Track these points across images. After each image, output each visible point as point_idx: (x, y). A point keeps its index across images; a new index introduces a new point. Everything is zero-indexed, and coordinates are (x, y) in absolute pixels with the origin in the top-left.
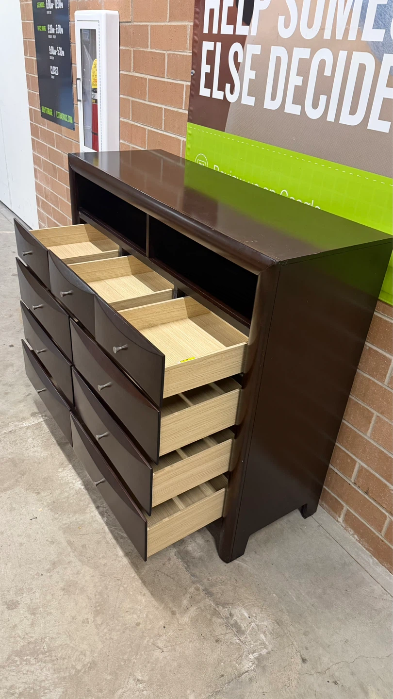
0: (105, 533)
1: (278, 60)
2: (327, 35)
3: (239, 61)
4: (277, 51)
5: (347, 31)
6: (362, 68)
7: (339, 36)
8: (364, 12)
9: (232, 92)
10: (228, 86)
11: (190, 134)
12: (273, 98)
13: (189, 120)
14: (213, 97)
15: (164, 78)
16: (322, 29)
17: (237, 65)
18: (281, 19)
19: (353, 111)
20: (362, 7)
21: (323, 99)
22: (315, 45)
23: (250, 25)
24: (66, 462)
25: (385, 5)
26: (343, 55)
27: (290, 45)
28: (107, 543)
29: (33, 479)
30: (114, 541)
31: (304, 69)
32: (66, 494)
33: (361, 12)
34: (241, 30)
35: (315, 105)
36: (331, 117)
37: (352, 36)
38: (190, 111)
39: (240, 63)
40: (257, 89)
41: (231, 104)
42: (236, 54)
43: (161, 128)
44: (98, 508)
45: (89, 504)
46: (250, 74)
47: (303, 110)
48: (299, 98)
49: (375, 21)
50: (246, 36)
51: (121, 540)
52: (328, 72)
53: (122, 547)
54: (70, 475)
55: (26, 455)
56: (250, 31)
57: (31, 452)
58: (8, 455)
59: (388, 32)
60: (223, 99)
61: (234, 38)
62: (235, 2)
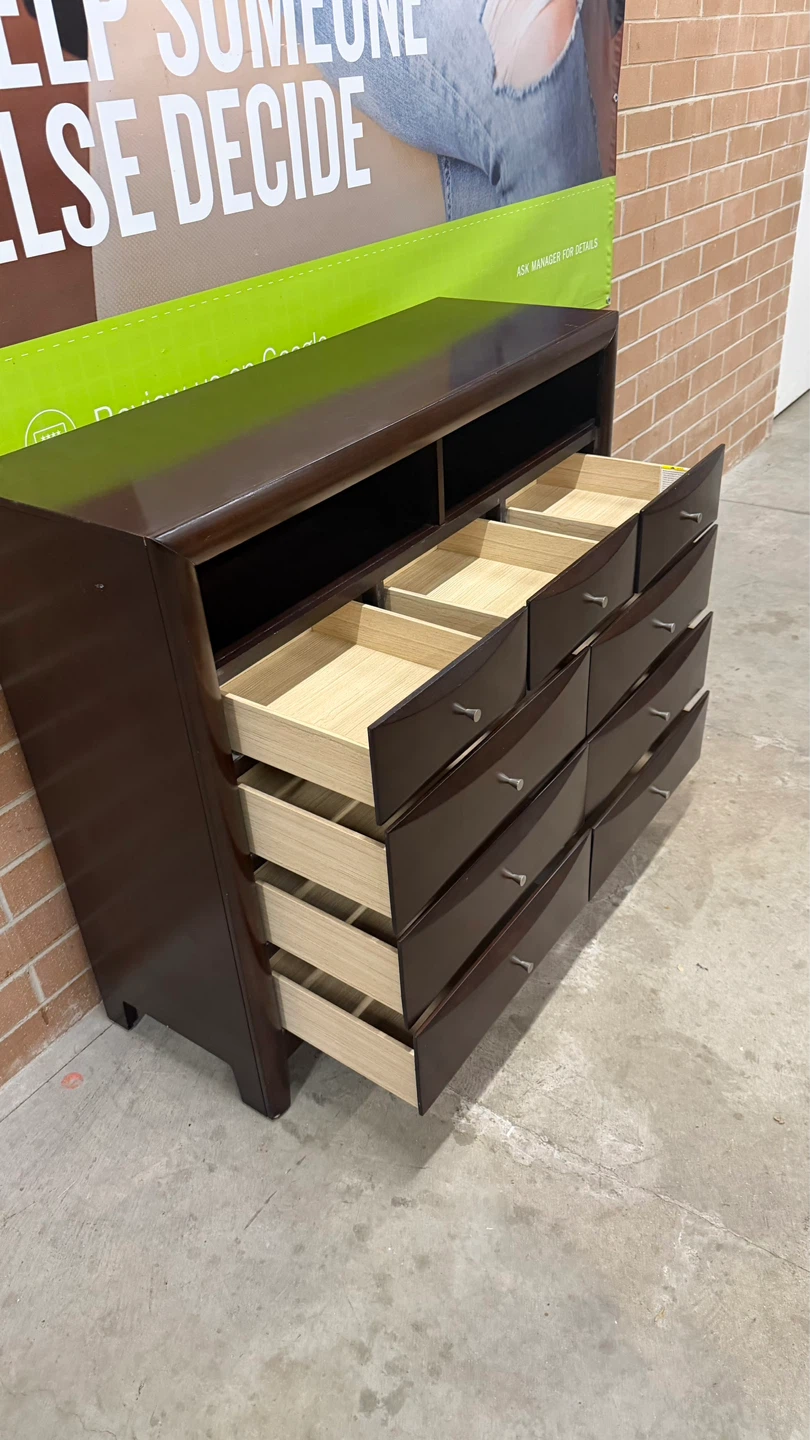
0: (649, 878)
1: (182, 121)
2: (258, 62)
3: (83, 145)
4: (172, 106)
5: (283, 51)
6: (321, 108)
7: (275, 62)
9: (86, 220)
10: (70, 214)
12: (194, 197)
14: (30, 253)
16: (247, 51)
17: (82, 157)
18: (164, 41)
19: (325, 169)
21: (281, 166)
22: (243, 79)
23: (89, 58)
24: (560, 992)
25: (321, 9)
26: (289, 89)
28: (661, 869)
29: (634, 1017)
30: (653, 864)
31: (236, 126)
32: (625, 954)
34: (64, 71)
35: (272, 183)
36: (300, 193)
37: (293, 59)
39: (88, 149)
40: (150, 192)
41: (93, 251)
42: (70, 132)
44: (616, 905)
45: (619, 918)
46: (122, 168)
47: (256, 198)
48: (243, 180)
49: (315, 32)
51: (645, 858)
52: (276, 123)
53: (654, 853)
54: (585, 972)
55: (590, 1065)
56: (92, 72)
57: (577, 1062)
58: (614, 1096)
59: (334, 48)
60: (64, 248)
61: (50, 95)
62: (23, 7)
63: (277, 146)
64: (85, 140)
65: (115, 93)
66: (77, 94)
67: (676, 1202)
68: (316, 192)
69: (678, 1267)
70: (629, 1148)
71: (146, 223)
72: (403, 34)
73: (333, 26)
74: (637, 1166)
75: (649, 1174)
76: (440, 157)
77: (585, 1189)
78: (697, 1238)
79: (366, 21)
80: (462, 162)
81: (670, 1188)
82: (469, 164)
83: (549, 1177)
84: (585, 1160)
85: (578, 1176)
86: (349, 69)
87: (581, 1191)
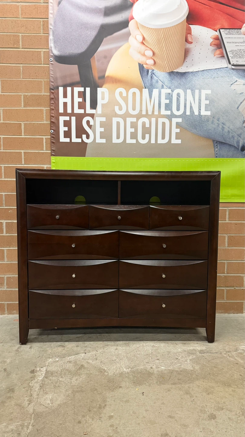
1: (118, 123)
2: (144, 113)
3: (90, 124)
4: (116, 120)
5: (153, 111)
6: (164, 124)
7: (150, 113)
8: (160, 105)
9: (88, 137)
10: (84, 136)
11: (54, 162)
12: (118, 137)
13: (52, 155)
14: (72, 142)
15: (22, 136)
16: (141, 111)
17: (90, 127)
18: (117, 108)
19: (163, 138)
20: (159, 104)
21: (147, 136)
22: (139, 116)
23: (96, 109)
25: (168, 103)
27: (124, 117)
31: (134, 125)
33: (159, 105)
34: (89, 111)
35: (144, 138)
36: (153, 141)
37: (156, 113)
38: (52, 150)
39: (92, 125)
40: (106, 135)
41: (88, 144)
42: (88, 122)
43: (22, 163)
46: (99, 130)
47: (137, 141)
49: (165, 108)
50: (94, 114)
52: (147, 125)
55: (76, 384)
56: (96, 112)
57: (75, 382)
58: (67, 393)
59: (172, 112)
60: (81, 142)
61: (86, 115)
62: (83, 100)
63: (146, 131)
64: (92, 123)
65: (100, 116)
66: (92, 116)
67: (33, 418)
68: (158, 142)
69: (6, 427)
70: (49, 402)
71: (104, 141)
72: (200, 110)
73: (172, 107)
74: (42, 406)
75: (41, 409)
76: (213, 141)
77: (27, 399)
78: (21, 428)
79: (185, 107)
80: (225, 143)
81: (38, 416)
82: (228, 144)
83: (27, 390)
84: (38, 395)
85: (31, 395)
86: (176, 117)
87: (26, 398)
